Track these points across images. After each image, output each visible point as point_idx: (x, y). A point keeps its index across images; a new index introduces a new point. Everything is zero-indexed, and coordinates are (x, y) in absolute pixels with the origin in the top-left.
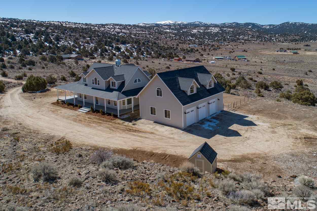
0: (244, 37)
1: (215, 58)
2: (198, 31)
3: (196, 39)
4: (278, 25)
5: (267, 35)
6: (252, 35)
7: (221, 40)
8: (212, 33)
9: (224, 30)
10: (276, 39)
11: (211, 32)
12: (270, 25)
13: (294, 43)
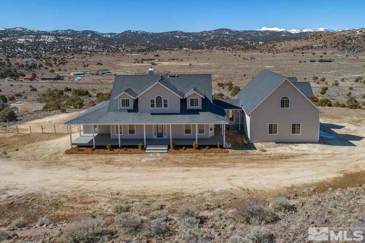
0: (88, 48)
1: (74, 74)
2: (26, 41)
3: (28, 50)
4: (119, 34)
5: (113, 45)
6: (97, 46)
7: (61, 51)
8: (46, 43)
9: (61, 39)
10: (123, 49)
11: (45, 41)
12: (111, 34)
13: (143, 53)
